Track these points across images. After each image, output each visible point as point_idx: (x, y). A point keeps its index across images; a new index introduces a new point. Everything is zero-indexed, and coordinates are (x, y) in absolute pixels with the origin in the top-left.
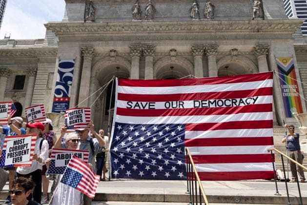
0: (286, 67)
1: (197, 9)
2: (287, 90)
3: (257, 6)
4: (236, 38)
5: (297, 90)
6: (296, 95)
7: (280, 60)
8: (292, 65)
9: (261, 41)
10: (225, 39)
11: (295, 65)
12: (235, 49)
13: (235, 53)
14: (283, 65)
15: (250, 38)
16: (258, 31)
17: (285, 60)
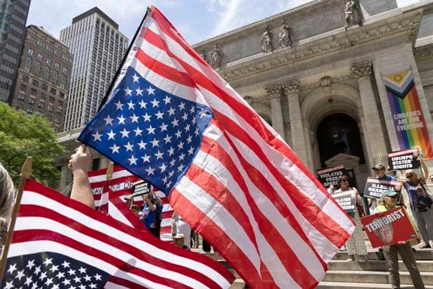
0: (400, 86)
1: (268, 39)
2: (404, 121)
3: (349, 10)
4: (322, 62)
5: (422, 118)
6: (420, 125)
7: (390, 78)
8: (410, 81)
9: (358, 58)
10: (307, 68)
11: (415, 80)
12: (325, 78)
13: (325, 82)
14: (396, 84)
15: (341, 57)
16: (353, 45)
17: (398, 77)
